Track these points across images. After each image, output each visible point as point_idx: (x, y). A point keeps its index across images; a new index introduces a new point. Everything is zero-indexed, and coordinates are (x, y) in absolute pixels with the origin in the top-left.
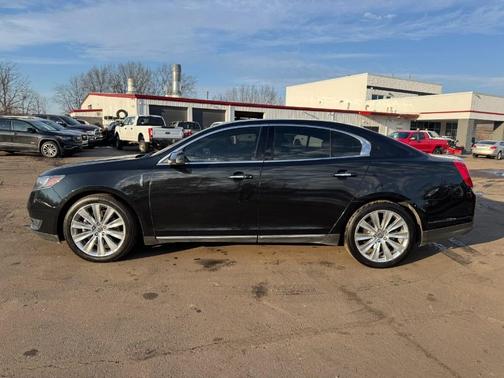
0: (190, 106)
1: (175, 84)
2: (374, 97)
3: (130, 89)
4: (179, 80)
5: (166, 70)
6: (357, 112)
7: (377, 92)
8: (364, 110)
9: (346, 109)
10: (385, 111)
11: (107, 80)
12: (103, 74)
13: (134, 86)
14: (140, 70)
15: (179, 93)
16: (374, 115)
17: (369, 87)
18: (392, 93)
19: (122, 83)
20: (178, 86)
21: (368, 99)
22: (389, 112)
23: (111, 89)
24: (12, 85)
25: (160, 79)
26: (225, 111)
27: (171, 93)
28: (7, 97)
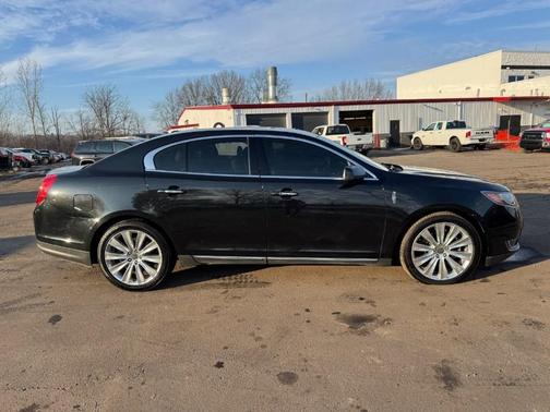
0: (289, 111)
1: (271, 88)
2: (512, 79)
3: (225, 100)
4: (275, 84)
5: (259, 75)
6: (491, 99)
7: (514, 72)
8: (499, 95)
9: (475, 96)
10: (528, 94)
11: (201, 93)
12: (197, 87)
13: (229, 96)
14: (234, 77)
15: (276, 98)
16: (514, 101)
17: (504, 67)
18: (536, 71)
19: (216, 94)
20: (274, 90)
21: (503, 82)
22: (534, 95)
23: (206, 102)
24: (114, 107)
25: (254, 85)
26: (327, 113)
27: (268, 99)
28: (110, 119)
